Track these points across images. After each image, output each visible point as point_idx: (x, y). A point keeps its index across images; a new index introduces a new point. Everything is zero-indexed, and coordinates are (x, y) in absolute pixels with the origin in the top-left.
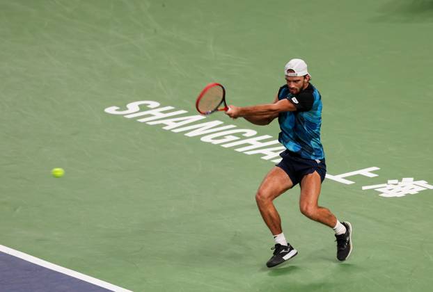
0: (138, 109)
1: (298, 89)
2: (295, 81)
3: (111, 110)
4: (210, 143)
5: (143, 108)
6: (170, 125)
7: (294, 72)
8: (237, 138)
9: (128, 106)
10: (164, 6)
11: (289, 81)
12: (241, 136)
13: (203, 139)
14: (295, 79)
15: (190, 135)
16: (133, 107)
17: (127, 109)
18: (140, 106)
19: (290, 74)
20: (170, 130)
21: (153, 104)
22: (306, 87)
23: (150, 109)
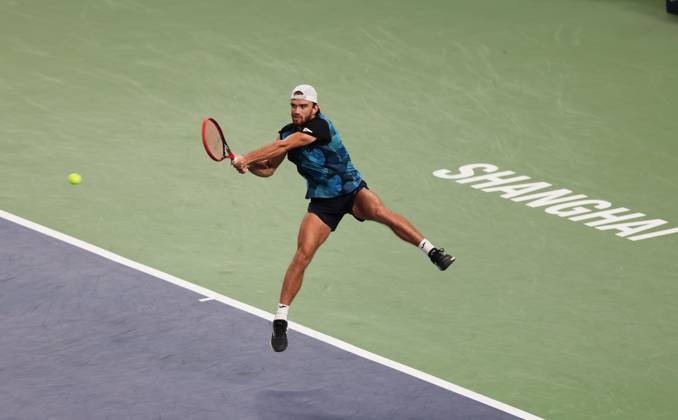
0: (472, 173)
1: (304, 116)
2: (302, 106)
3: (441, 174)
4: (556, 216)
5: (478, 172)
6: (510, 193)
7: (302, 94)
8: (589, 210)
9: (461, 169)
10: (505, 52)
11: (293, 105)
12: (593, 208)
13: (548, 210)
14: (303, 103)
15: (532, 205)
16: (467, 171)
17: (459, 173)
18: (474, 170)
19: (297, 97)
20: (509, 199)
21: (490, 168)
22: (313, 117)
23: (486, 173)
